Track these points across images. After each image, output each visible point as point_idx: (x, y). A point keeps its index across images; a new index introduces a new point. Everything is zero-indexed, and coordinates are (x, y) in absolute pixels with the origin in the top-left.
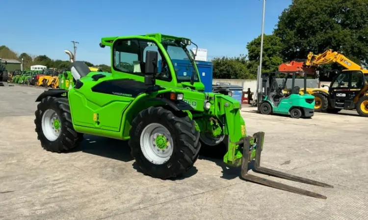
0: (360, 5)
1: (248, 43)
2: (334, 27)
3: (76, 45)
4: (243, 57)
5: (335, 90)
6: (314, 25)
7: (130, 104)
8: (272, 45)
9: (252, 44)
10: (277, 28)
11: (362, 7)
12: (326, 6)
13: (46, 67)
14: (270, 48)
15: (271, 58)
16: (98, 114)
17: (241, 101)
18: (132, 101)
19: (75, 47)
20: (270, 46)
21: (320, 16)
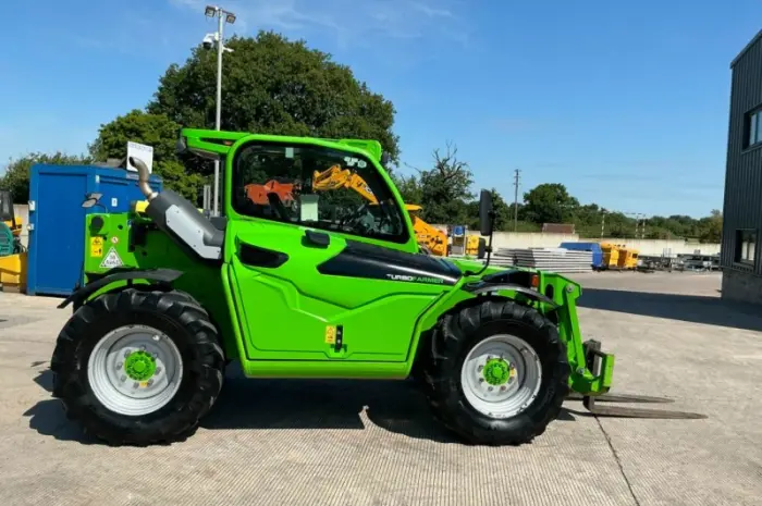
0: (321, 83)
1: (102, 126)
2: (280, 116)
6: (244, 107)
7: (438, 300)
9: (112, 128)
11: (324, 87)
12: (264, 75)
15: (161, 163)
16: (340, 329)
18: (446, 292)
21: (255, 92)
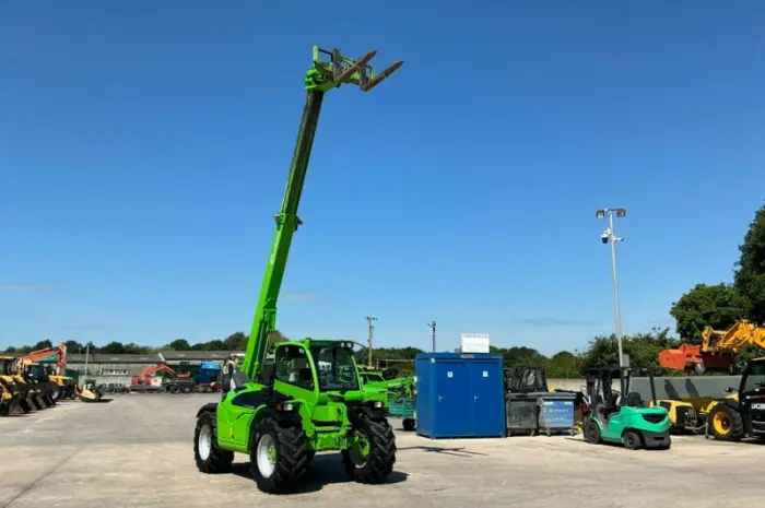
1: (673, 304)
3: (373, 322)
4: (661, 332)
5: (748, 397)
8: (718, 305)
9: (680, 306)
10: (739, 268)
13: (329, 364)
14: (712, 313)
17: (572, 421)
18: (254, 413)
19: (370, 328)
20: (714, 309)
